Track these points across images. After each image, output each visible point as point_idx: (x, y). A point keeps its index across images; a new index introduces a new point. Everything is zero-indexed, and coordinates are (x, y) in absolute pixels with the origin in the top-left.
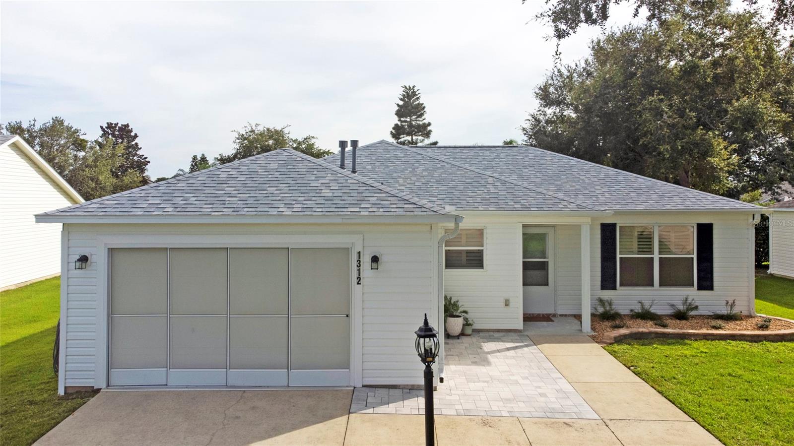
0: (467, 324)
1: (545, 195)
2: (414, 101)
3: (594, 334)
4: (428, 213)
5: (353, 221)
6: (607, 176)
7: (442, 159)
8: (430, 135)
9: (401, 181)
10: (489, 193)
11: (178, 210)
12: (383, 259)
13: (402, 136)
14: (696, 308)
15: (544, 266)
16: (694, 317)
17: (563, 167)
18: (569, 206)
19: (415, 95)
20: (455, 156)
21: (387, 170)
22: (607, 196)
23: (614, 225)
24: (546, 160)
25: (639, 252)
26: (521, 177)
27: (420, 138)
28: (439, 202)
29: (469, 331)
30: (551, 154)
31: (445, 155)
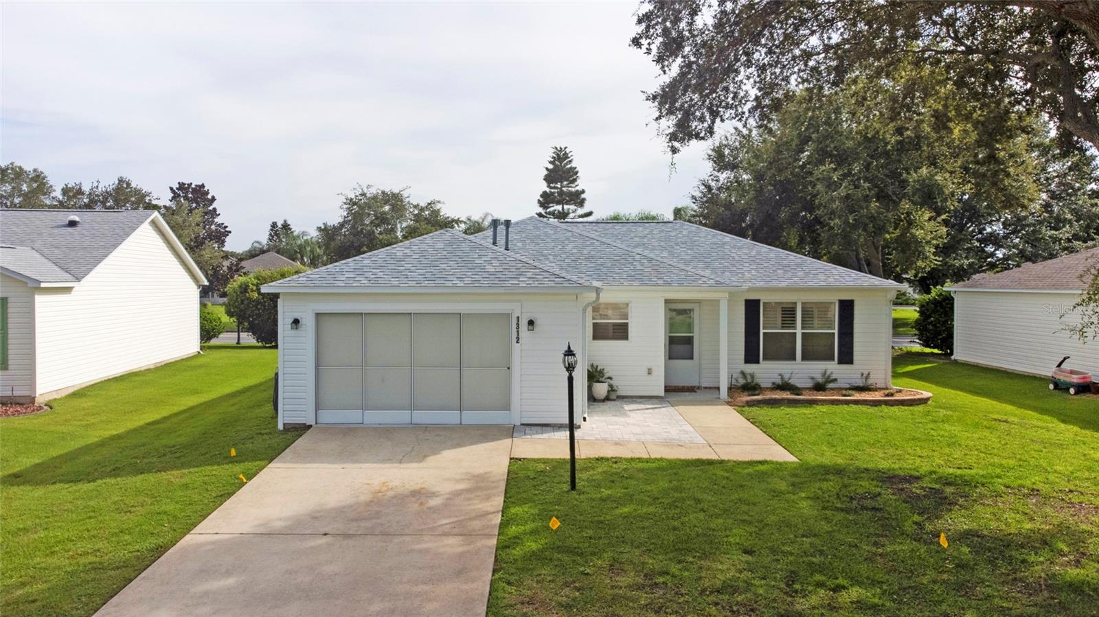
0: (612, 389)
1: (687, 271)
2: (567, 164)
3: (730, 400)
4: (575, 285)
5: (515, 291)
6: (759, 253)
7: (593, 236)
8: (585, 205)
9: (551, 258)
10: (635, 270)
11: (372, 282)
12: (537, 323)
13: (551, 205)
14: (835, 380)
15: (689, 341)
16: (832, 389)
17: (715, 244)
18: (708, 282)
19: (567, 157)
20: (606, 232)
21: (537, 247)
22: (754, 272)
23: (758, 301)
24: (700, 237)
25: (783, 328)
26: (671, 254)
27: (572, 207)
28: (587, 278)
29: (613, 397)
30: (706, 230)
31: (596, 231)
